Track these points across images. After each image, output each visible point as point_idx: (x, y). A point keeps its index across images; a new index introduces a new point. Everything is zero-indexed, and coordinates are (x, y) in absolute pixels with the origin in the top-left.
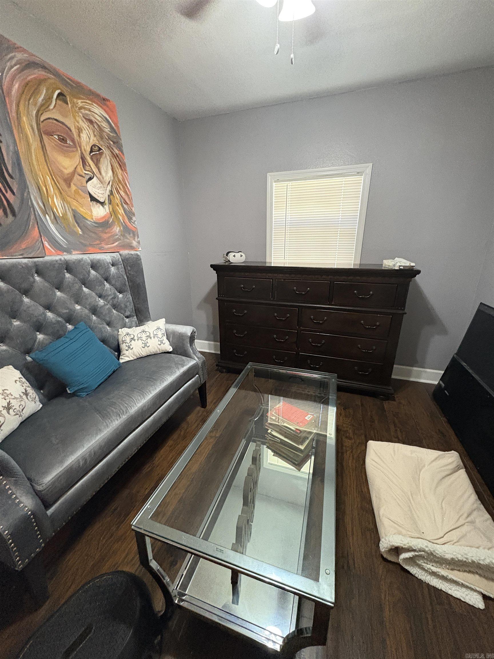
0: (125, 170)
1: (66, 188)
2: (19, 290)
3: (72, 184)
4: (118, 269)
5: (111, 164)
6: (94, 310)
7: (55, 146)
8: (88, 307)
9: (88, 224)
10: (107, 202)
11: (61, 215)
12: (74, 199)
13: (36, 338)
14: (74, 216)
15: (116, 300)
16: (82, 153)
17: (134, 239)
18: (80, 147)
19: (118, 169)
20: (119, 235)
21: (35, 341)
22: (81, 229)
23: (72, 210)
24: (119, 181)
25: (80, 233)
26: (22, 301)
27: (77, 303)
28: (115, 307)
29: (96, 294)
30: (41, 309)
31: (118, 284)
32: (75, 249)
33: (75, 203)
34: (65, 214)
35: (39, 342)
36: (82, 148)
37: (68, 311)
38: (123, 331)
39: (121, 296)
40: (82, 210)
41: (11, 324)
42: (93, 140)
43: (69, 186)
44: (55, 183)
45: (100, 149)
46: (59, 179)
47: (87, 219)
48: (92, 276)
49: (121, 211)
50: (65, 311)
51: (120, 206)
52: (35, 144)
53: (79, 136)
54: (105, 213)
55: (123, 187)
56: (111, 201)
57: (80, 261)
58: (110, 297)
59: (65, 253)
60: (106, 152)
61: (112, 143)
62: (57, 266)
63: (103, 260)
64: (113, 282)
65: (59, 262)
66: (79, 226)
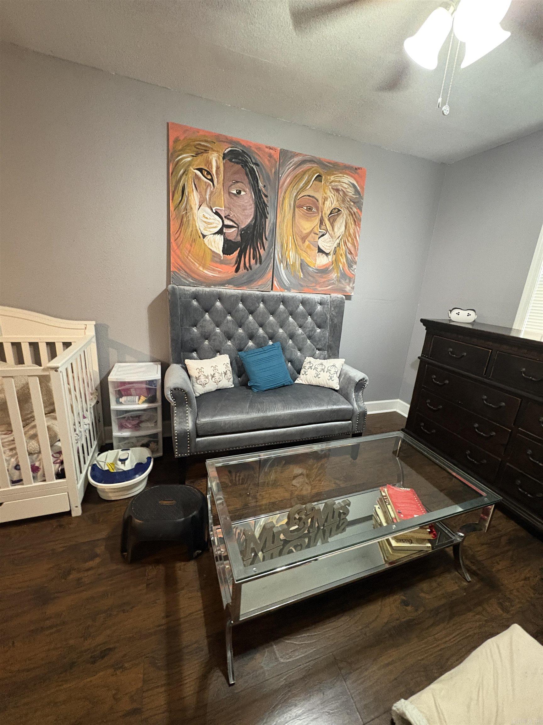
0: (359, 225)
1: (301, 243)
2: (248, 310)
3: (306, 240)
4: (324, 308)
5: (346, 221)
6: (292, 336)
7: (302, 215)
8: (287, 332)
9: (310, 270)
10: (332, 253)
11: (291, 263)
12: (305, 252)
13: (248, 343)
14: (301, 264)
15: (313, 332)
16: (322, 216)
17: (349, 285)
18: (322, 212)
19: (351, 225)
20: (335, 280)
21: (246, 345)
22: (303, 274)
23: (301, 259)
24: (350, 235)
25: (302, 277)
26: (248, 318)
27: (281, 327)
28: (309, 337)
29: (298, 324)
30: (257, 325)
31: (319, 321)
32: (294, 289)
33: (304, 254)
34: (294, 263)
35: (248, 347)
36: (324, 212)
37: (272, 331)
38: (308, 359)
39: (319, 330)
40: (308, 260)
41: (237, 330)
42: (335, 204)
43: (304, 242)
44: (294, 241)
45: (339, 210)
46: (298, 238)
47: (310, 267)
48: (299, 310)
49: (343, 260)
50: (270, 331)
51: (344, 256)
52: (289, 216)
53: (324, 204)
54: (328, 262)
55: (352, 239)
56: (336, 252)
57: (293, 298)
58: (308, 330)
59: (286, 291)
60: (345, 212)
61: (352, 204)
62: (276, 298)
63: (312, 299)
64: (315, 318)
65: (278, 296)
66: (302, 271)
